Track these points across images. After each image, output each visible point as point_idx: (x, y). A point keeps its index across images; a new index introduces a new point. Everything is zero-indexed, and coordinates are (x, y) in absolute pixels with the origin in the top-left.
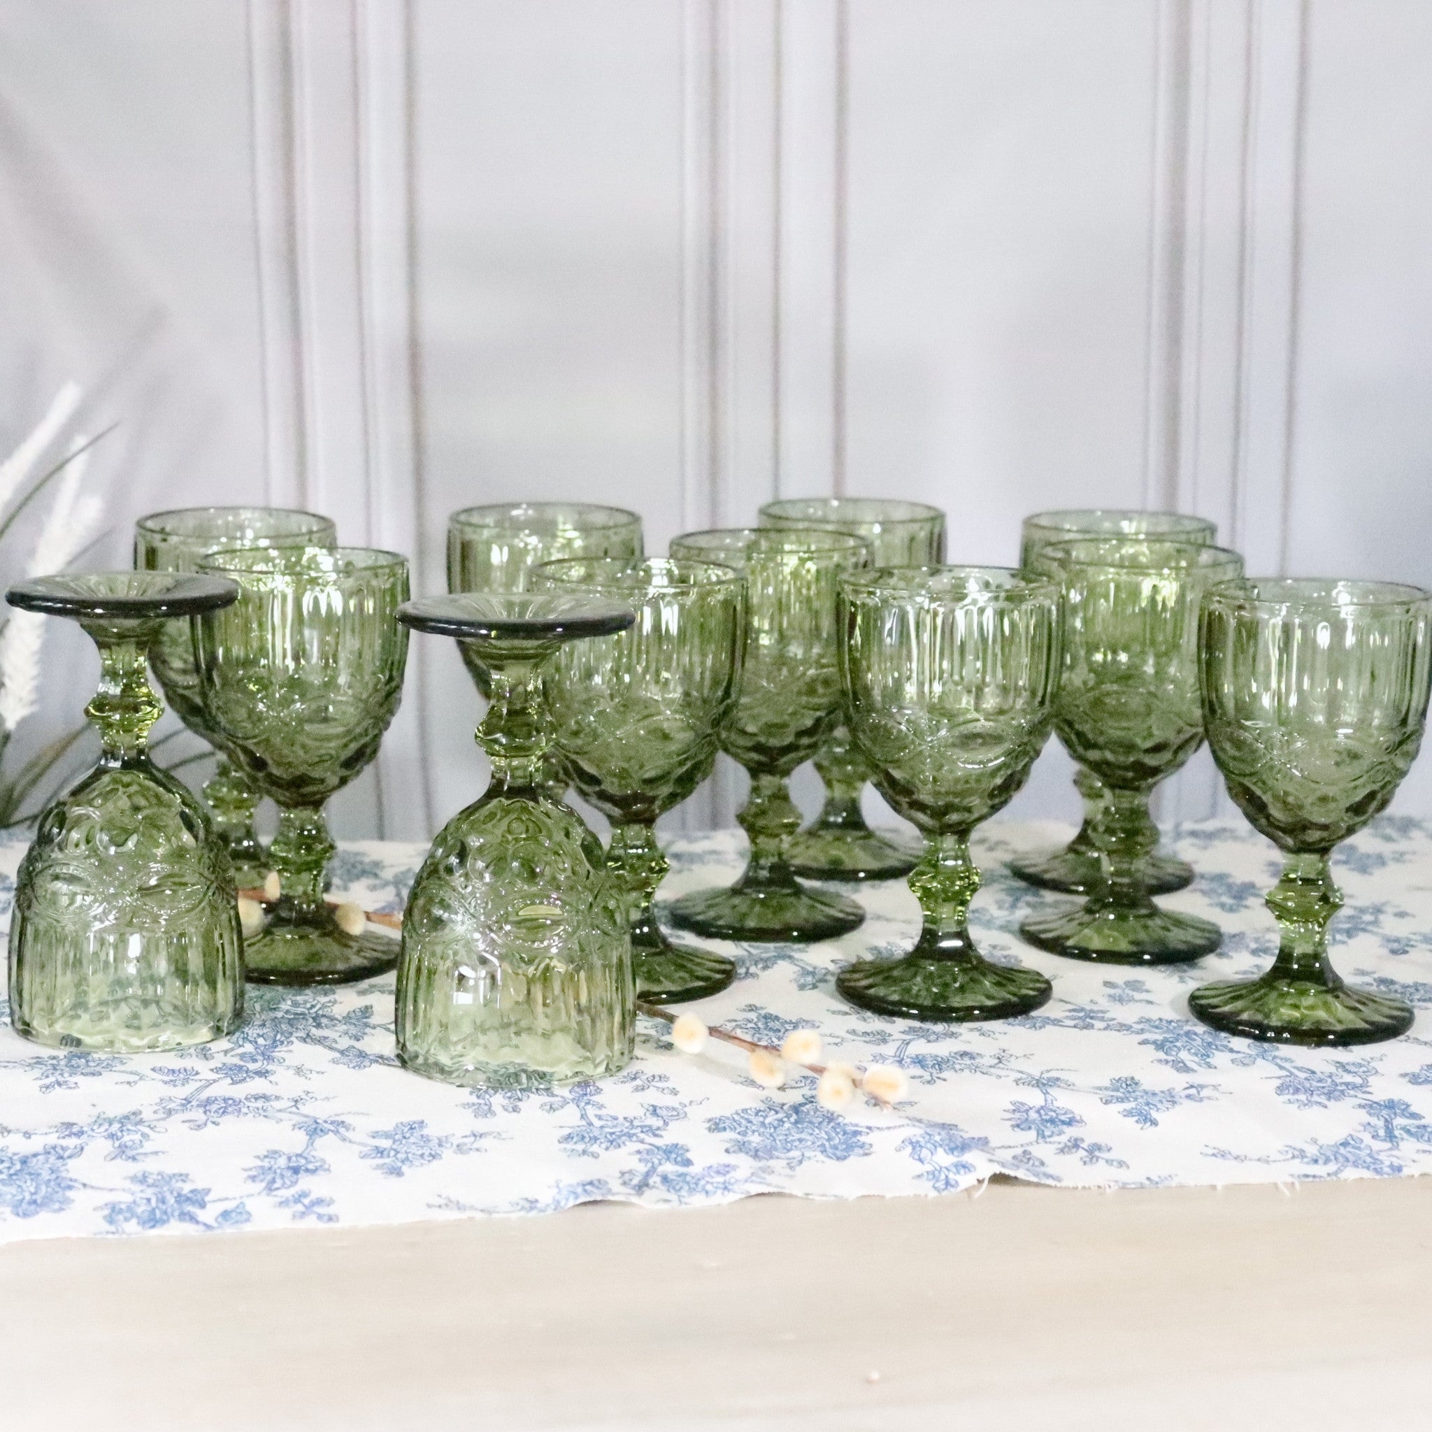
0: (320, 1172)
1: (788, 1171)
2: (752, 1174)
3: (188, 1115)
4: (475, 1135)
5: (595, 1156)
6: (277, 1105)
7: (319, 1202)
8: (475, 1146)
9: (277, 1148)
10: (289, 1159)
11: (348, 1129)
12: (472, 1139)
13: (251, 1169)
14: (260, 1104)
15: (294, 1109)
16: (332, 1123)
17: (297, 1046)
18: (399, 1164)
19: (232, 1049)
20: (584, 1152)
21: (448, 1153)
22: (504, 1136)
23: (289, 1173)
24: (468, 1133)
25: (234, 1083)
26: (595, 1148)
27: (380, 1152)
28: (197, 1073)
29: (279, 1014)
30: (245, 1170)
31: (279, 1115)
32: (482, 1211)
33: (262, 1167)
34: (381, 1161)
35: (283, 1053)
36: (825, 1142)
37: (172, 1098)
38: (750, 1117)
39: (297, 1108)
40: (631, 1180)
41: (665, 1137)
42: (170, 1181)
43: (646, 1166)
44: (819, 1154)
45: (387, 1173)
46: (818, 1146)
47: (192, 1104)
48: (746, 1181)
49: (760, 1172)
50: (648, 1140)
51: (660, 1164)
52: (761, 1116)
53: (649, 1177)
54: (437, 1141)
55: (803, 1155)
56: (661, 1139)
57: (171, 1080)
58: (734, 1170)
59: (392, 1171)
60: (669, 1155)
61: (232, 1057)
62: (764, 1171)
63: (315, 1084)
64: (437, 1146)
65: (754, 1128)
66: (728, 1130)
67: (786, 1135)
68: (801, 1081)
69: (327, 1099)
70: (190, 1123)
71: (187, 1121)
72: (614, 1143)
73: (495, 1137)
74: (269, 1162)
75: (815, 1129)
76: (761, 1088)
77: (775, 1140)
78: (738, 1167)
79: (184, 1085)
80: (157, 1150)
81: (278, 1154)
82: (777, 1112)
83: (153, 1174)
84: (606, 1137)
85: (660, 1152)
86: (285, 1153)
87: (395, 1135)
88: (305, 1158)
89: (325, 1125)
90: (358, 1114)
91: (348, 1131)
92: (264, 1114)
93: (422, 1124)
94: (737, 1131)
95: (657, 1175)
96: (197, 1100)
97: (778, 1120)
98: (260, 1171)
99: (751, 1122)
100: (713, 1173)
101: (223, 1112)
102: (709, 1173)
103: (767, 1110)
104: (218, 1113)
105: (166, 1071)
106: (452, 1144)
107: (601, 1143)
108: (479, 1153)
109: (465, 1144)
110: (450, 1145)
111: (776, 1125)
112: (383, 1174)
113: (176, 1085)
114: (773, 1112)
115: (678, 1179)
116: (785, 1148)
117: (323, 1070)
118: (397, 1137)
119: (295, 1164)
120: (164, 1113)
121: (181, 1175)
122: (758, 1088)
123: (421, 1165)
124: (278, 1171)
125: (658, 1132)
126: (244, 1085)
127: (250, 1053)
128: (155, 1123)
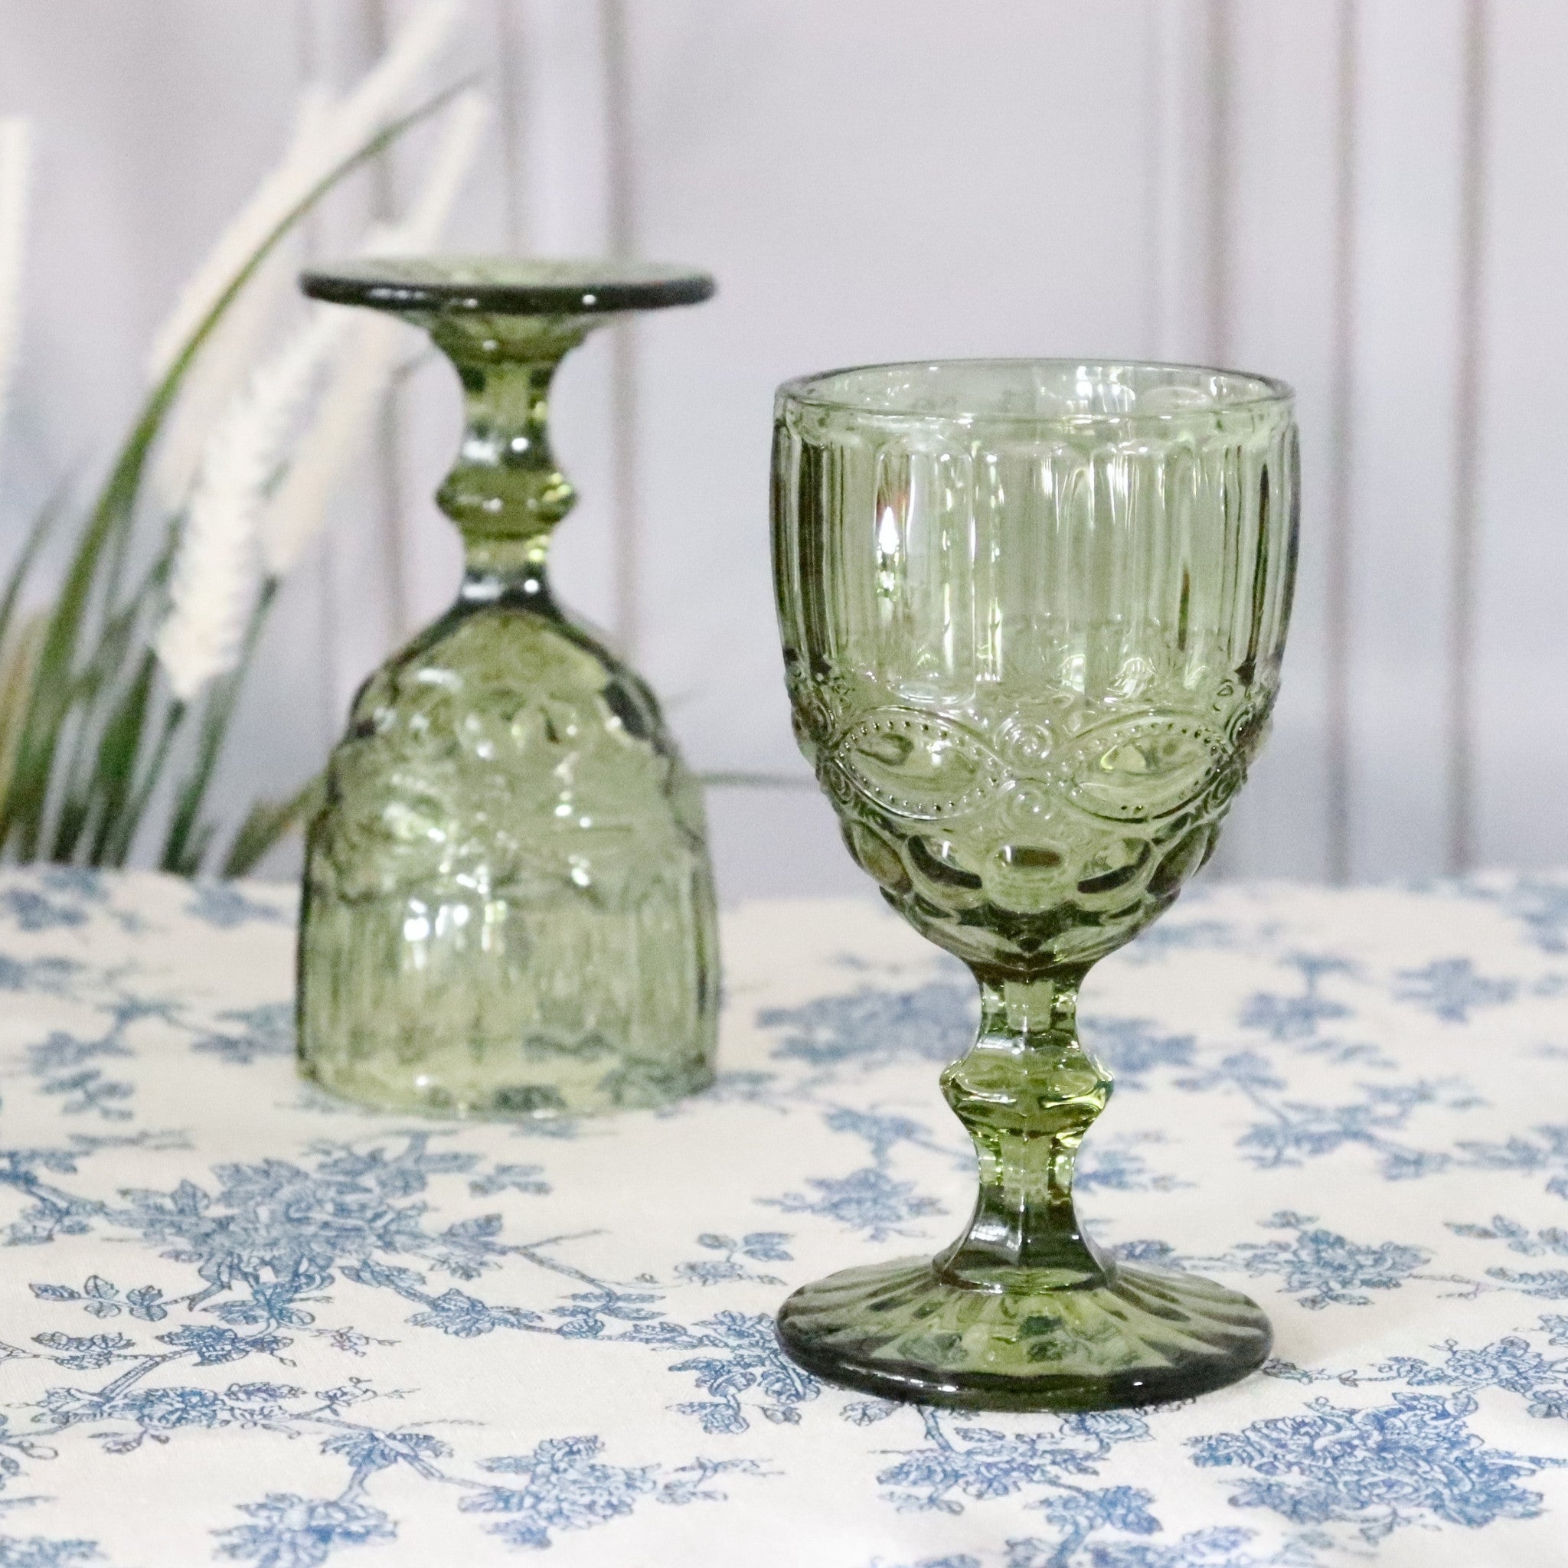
0: (374, 1539)
1: (1364, 1546)
2: (1287, 1547)
3: (103, 1425)
4: (702, 1466)
5: (955, 1509)
6: (291, 1405)
8: (704, 1487)
9: (284, 1488)
10: (311, 1511)
12: (699, 1473)
13: (229, 1532)
14: (256, 1403)
15: (327, 1413)
16: (404, 1440)
17: (342, 1287)
18: (543, 1523)
19: (206, 1294)
20: (932, 1500)
21: (645, 1502)
22: (764, 1467)
23: (307, 1541)
24: (689, 1461)
25: (205, 1361)
26: (954, 1494)
27: (503, 1498)
28: (129, 1344)
29: (309, 1230)
30: (215, 1533)
31: (297, 1425)
33: (253, 1529)
34: (503, 1517)
35: (311, 1302)
36: (1440, 1488)
37: (73, 1392)
38: (1282, 1435)
39: (335, 1412)
40: (1028, 1559)
41: (1102, 1475)
42: (56, 1555)
43: (1061, 1531)
44: (1427, 1512)
45: (515, 1540)
46: (1427, 1496)
47: (114, 1403)
48: (1273, 1561)
49: (1302, 1544)
50: (1067, 1478)
51: (1092, 1527)
52: (1307, 1434)
53: (1066, 1554)
54: (622, 1478)
55: (1395, 1513)
56: (1094, 1477)
57: (73, 1358)
58: (1249, 1539)
59: (528, 1536)
60: (1111, 1511)
61: (205, 1310)
62: (1311, 1544)
63: (374, 1365)
64: (623, 1488)
65: (1290, 1458)
66: (1236, 1461)
67: (1359, 1473)
68: (1390, 1368)
69: (398, 1393)
70: (109, 1439)
71: (100, 1435)
72: (995, 1484)
73: (745, 1470)
74: (269, 1518)
75: (1421, 1463)
76: (1305, 1380)
77: (1335, 1483)
78: (1256, 1534)
79: (100, 1366)
80: (32, 1493)
81: (288, 1503)
82: (1339, 1428)
83: (19, 1542)
84: (978, 1472)
85: (1092, 1504)
86: (300, 1500)
87: (536, 1465)
88: (345, 1510)
89: (391, 1443)
90: (460, 1423)
91: (437, 1456)
92: (264, 1422)
93: (593, 1443)
94: (1255, 1464)
95: (1086, 1549)
96: (126, 1396)
97: (1340, 1443)
98: (248, 1536)
99: (1283, 1446)
100: (1202, 1548)
101: (179, 1420)
102: (1194, 1547)
103: (1320, 1422)
104: (168, 1421)
105: (64, 1340)
106: (655, 1483)
107: (967, 1483)
108: (710, 1502)
109: (682, 1484)
110: (650, 1485)
111: (1337, 1453)
112: (506, 1541)
113: (82, 1368)
114: (1330, 1427)
115: (1129, 1557)
116: (1356, 1500)
117: (393, 1338)
118: (540, 1469)
119: (323, 1523)
120: (53, 1421)
121: (80, 1543)
122: (1299, 1380)
123: (589, 1523)
124: (287, 1536)
125: (1089, 1464)
126: (226, 1366)
127: (243, 1303)
128: (33, 1439)
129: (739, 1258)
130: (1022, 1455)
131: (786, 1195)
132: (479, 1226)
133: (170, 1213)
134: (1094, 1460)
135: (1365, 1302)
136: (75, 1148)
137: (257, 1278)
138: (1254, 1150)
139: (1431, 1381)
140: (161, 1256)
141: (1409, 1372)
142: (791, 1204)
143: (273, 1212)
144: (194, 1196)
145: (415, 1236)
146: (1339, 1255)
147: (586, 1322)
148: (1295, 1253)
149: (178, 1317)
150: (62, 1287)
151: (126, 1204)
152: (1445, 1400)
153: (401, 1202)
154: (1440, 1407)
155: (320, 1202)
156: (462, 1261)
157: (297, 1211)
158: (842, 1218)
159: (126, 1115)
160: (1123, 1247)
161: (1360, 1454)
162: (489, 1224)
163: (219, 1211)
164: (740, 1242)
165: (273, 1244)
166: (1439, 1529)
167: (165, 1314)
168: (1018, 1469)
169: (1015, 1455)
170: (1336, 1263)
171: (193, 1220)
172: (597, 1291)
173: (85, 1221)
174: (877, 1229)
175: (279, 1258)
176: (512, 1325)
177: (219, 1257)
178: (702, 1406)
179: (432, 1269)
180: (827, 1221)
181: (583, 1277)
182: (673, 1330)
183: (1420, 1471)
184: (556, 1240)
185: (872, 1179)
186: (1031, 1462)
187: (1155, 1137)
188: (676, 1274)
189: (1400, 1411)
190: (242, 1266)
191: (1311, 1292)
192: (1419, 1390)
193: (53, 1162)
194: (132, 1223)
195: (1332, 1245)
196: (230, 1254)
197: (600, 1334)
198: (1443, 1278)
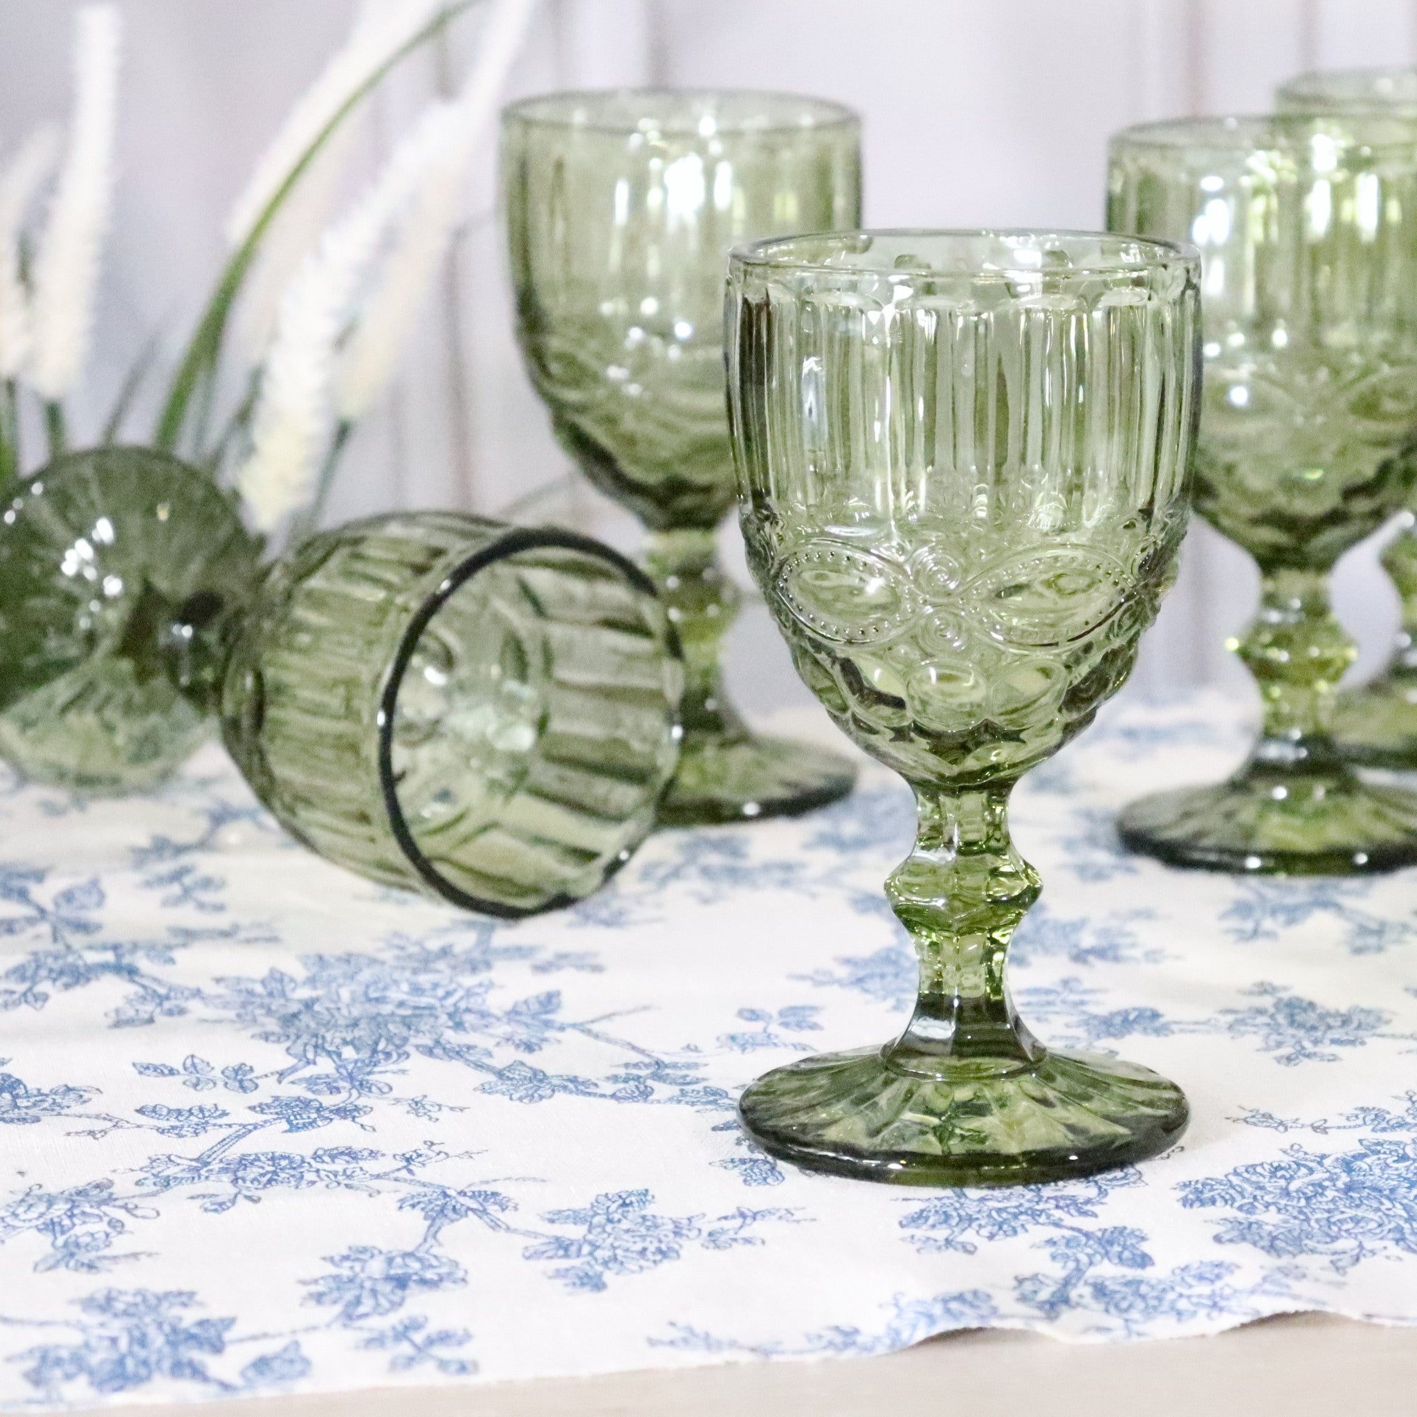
0: (447, 1285)
1: (1333, 1276)
2: (1265, 1279)
3: (200, 1187)
4: (743, 1216)
5: (969, 1250)
6: (372, 1166)
7: (444, 1338)
8: (744, 1233)
9: (364, 1241)
10: (390, 1261)
11: (503, 1209)
12: (739, 1221)
13: (316, 1281)
14: (339, 1165)
15: (404, 1174)
16: (474, 1196)
17: (417, 1063)
18: (599, 1268)
19: (294, 1069)
20: (948, 1242)
21: (691, 1248)
22: (798, 1215)
23: (386, 1288)
24: (732, 1211)
25: (293, 1128)
26: (969, 1236)
27: (563, 1247)
28: (224, 1114)
29: (386, 1009)
30: (304, 1283)
31: (376, 1184)
32: (753, 1350)
33: (336, 1278)
34: (564, 1264)
35: (388, 1075)
36: (1402, 1223)
37: (173, 1158)
38: (1261, 1179)
39: (410, 1171)
40: (1035, 1292)
41: (1101, 1217)
42: (158, 1305)
43: (1064, 1267)
44: (1391, 1244)
45: (574, 1284)
46: (1390, 1231)
47: (210, 1167)
48: (1253, 1292)
49: (1279, 1276)
50: (1069, 1220)
51: (1091, 1263)
52: (1283, 1177)
53: (1069, 1287)
54: (671, 1226)
55: (1361, 1246)
56: (1093, 1219)
57: (173, 1128)
58: (1232, 1272)
59: (585, 1280)
60: (1109, 1248)
61: (293, 1082)
62: (1287, 1275)
63: (446, 1130)
64: (671, 1235)
65: (1268, 1198)
66: (1220, 1203)
67: (1329, 1211)
68: (1357, 1116)
69: (469, 1155)
70: (206, 1200)
71: (198, 1196)
72: (1005, 1227)
73: (780, 1218)
74: (352, 1268)
75: (1384, 1200)
76: (1281, 1128)
77: (1307, 1220)
78: (1238, 1267)
79: (197, 1134)
80: (138, 1250)
81: (369, 1254)
82: (1311, 1171)
83: (126, 1293)
84: (990, 1216)
85: (1091, 1242)
86: (380, 1252)
87: (593, 1217)
88: (420, 1260)
89: (462, 1199)
90: (524, 1179)
91: (503, 1210)
92: (347, 1182)
93: (644, 1196)
94: (1237, 1204)
95: (1086, 1283)
96: (221, 1161)
97: (1313, 1185)
98: (333, 1285)
99: (1262, 1188)
100: (1189, 1280)
101: (269, 1181)
102: (1183, 1279)
103: (1294, 1166)
104: (259, 1182)
105: (165, 1112)
106: (700, 1230)
107: (980, 1226)
108: (749, 1246)
109: (723, 1231)
110: (695, 1232)
111: (1310, 1194)
112: (566, 1285)
113: (180, 1136)
114: (1304, 1171)
115: (1124, 1289)
116: (1328, 1235)
117: (462, 1105)
118: (596, 1220)
119: (400, 1271)
120: (155, 1184)
121: (180, 1294)
122: (1276, 1128)
123: (641, 1268)
124: (368, 1284)
125: (1089, 1207)
126: (312, 1132)
127: (327, 1076)
128: (136, 1201)
129: (774, 1028)
130: (1029, 1201)
131: (817, 972)
132: (540, 1003)
133: (260, 996)
134: (1093, 1204)
135: (1334, 1058)
136: (174, 941)
137: (339, 1055)
138: (1234, 923)
139: (1393, 1128)
140: (253, 1037)
141: (1373, 1120)
142: (820, 979)
143: (353, 993)
144: (281, 981)
145: (483, 1015)
146: (1311, 1018)
147: (637, 1087)
148: (1272, 1017)
149: (268, 1090)
150: (164, 1065)
151: (220, 989)
152: (1406, 1145)
153: (468, 981)
154: (1401, 1152)
155: (396, 982)
156: (524, 1037)
157: (375, 991)
158: (866, 991)
159: (220, 908)
160: (1118, 1013)
161: (1330, 1194)
162: (549, 1001)
163: (305, 993)
164: (775, 1014)
165: (355, 1024)
166: (1400, 1259)
167: (257, 1087)
168: (1025, 1213)
169: (1022, 1201)
170: (1308, 1025)
171: (282, 1001)
172: (647, 1060)
173: (183, 1004)
174: (898, 1000)
175: (360, 1038)
176: (571, 1092)
177: (305, 1038)
178: (743, 1162)
179: (498, 1044)
180: (854, 994)
181: (634, 1048)
182: (714, 1093)
183: (1383, 1208)
184: (609, 1016)
185: (893, 957)
186: (1037, 1207)
187: (1146, 914)
188: (718, 1044)
189: (1365, 1156)
190: (327, 1046)
191: (1286, 1051)
192: (1382, 1136)
193: (153, 953)
194: (226, 1005)
195: (1305, 1010)
196: (316, 1036)
197: (651, 1098)
198: (1402, 1037)
